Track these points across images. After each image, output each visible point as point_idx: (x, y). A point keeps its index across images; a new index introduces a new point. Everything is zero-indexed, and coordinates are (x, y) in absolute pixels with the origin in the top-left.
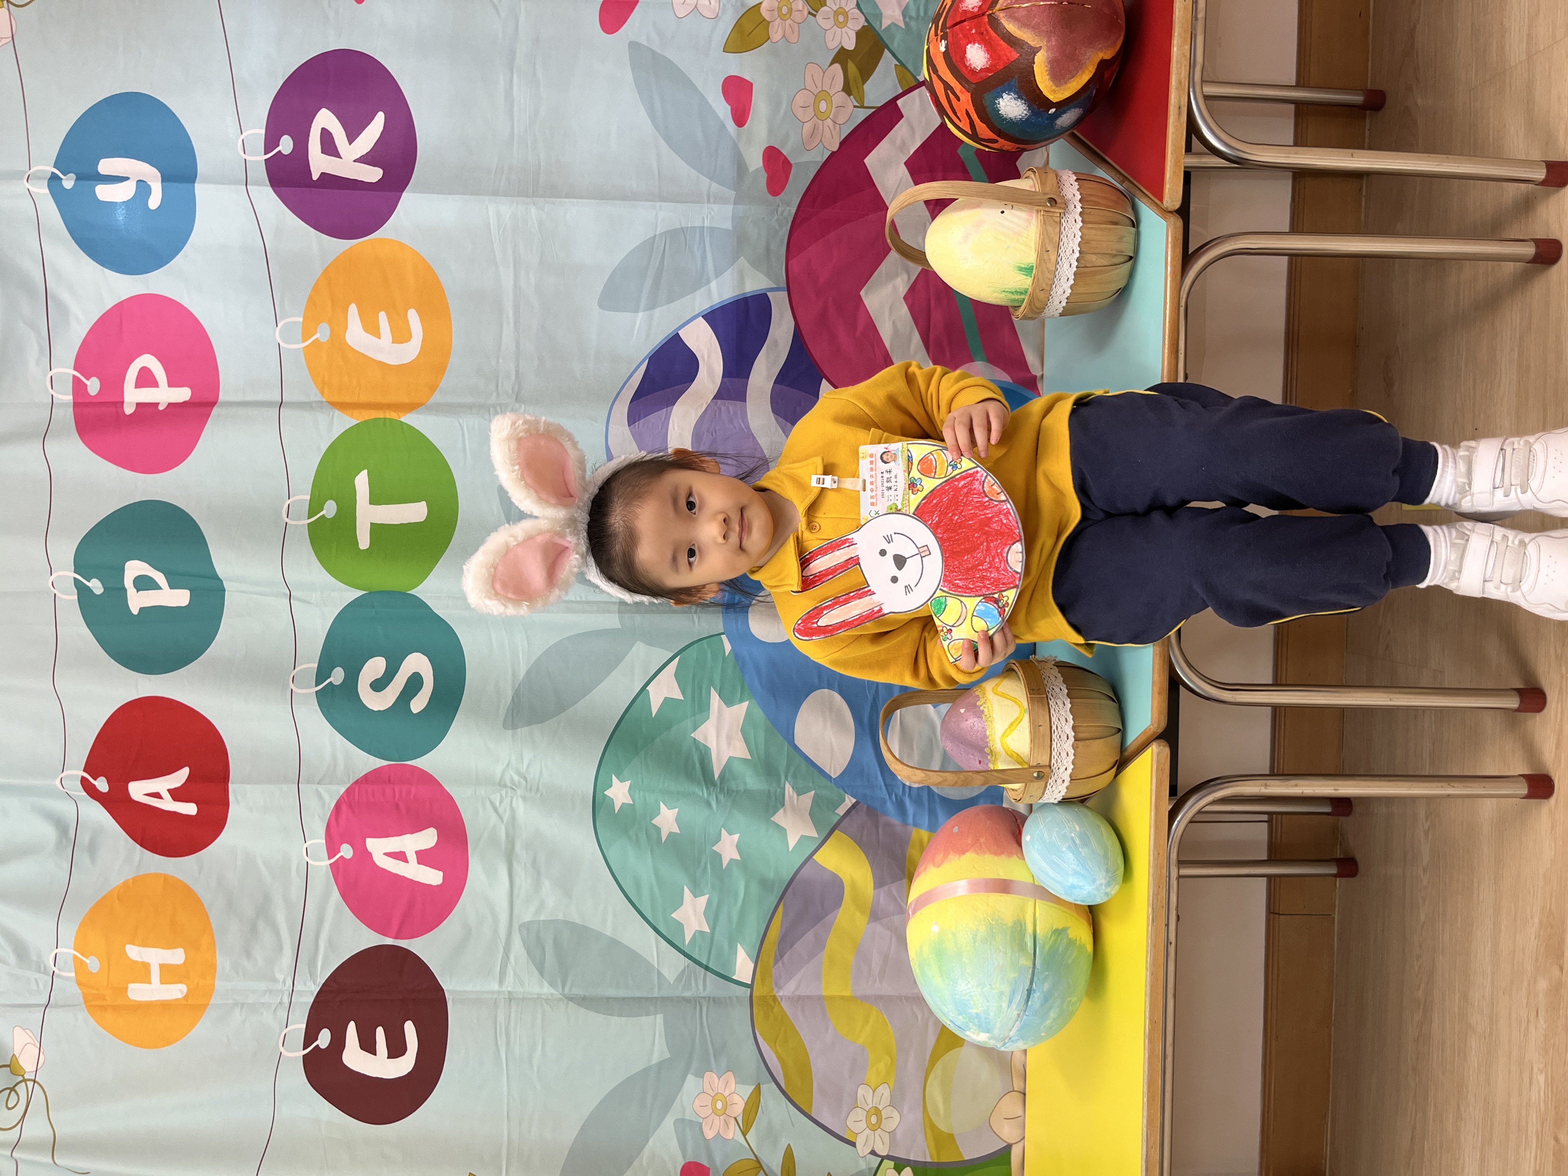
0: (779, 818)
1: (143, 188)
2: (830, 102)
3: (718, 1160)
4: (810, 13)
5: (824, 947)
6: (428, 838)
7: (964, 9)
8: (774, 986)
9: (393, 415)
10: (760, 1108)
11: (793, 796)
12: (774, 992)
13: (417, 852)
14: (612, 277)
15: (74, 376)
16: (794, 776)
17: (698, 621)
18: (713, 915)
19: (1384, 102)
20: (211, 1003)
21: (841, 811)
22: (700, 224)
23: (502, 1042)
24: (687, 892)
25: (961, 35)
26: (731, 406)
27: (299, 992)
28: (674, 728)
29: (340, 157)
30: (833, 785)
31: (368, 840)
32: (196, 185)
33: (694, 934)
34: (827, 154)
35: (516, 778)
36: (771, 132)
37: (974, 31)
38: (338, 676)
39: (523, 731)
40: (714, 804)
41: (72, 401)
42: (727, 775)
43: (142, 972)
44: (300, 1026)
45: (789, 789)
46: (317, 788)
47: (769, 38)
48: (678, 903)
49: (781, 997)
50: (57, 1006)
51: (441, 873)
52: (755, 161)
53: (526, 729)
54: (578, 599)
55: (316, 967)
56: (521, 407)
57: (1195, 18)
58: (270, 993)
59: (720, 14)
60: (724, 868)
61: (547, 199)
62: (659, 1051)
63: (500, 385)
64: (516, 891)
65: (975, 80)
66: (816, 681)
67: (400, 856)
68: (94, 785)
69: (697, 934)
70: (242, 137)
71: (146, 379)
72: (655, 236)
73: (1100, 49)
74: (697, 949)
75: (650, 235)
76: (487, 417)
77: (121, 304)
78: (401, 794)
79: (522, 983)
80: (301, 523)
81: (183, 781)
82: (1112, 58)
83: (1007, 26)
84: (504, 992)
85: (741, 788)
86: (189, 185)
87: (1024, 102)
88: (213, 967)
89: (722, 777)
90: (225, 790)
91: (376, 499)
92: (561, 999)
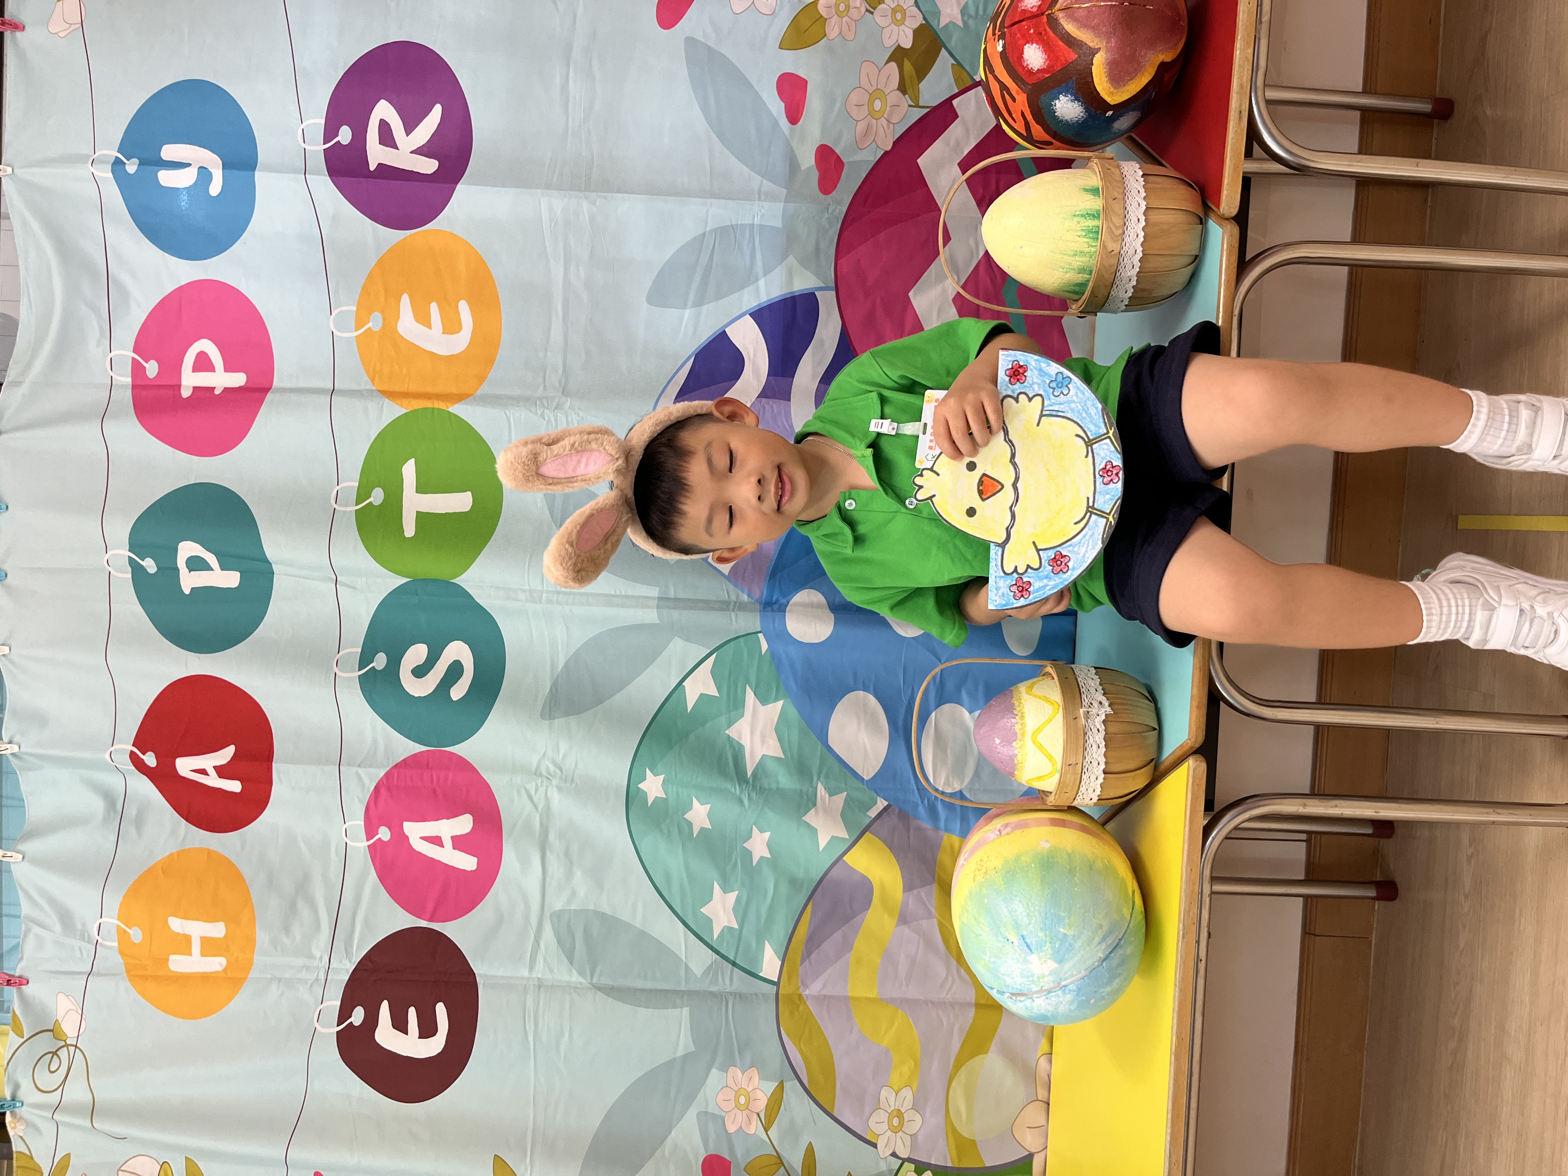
0: (810, 817)
1: (204, 174)
2: (884, 101)
3: (739, 1154)
4: (867, 10)
5: (851, 947)
6: (463, 824)
7: (1023, 8)
8: (800, 984)
9: (442, 405)
10: (783, 1105)
11: (825, 796)
12: (801, 990)
13: (452, 837)
14: (661, 272)
15: (133, 358)
16: (827, 777)
17: (736, 618)
18: (742, 911)
19: (1453, 111)
20: (250, 976)
21: (873, 813)
22: (750, 222)
23: (530, 1027)
24: (717, 887)
25: (1019, 35)
26: (775, 405)
27: (334, 969)
28: (709, 725)
29: (398, 149)
30: (865, 787)
31: (405, 824)
32: (257, 173)
33: (723, 930)
34: (880, 154)
35: (552, 768)
36: (824, 130)
37: (1032, 31)
38: (380, 661)
39: (559, 722)
40: (746, 802)
41: (131, 383)
42: (760, 773)
43: (183, 944)
44: (334, 1003)
45: (821, 790)
46: (357, 771)
47: (825, 35)
48: (707, 898)
49: (807, 996)
50: (100, 974)
51: (475, 859)
52: (808, 160)
53: (562, 720)
54: (618, 593)
55: (352, 946)
56: (567, 400)
57: (1259, 21)
58: (307, 970)
59: (776, 11)
60: (754, 864)
61: (599, 194)
62: (684, 1044)
63: (547, 378)
64: (548, 880)
65: (1032, 80)
66: (851, 682)
67: (436, 841)
68: (143, 760)
69: (725, 930)
70: (302, 126)
71: (203, 364)
72: (705, 232)
73: (1162, 50)
74: (725, 944)
75: (700, 232)
76: (533, 409)
77: (180, 289)
78: (438, 780)
79: (551, 971)
80: (349, 509)
81: (229, 759)
82: (1173, 60)
83: (1066, 26)
84: (533, 979)
85: (774, 786)
86: (249, 173)
87: (1080, 103)
88: (251, 941)
89: (755, 774)
90: (268, 769)
91: (422, 488)
92: (589, 988)
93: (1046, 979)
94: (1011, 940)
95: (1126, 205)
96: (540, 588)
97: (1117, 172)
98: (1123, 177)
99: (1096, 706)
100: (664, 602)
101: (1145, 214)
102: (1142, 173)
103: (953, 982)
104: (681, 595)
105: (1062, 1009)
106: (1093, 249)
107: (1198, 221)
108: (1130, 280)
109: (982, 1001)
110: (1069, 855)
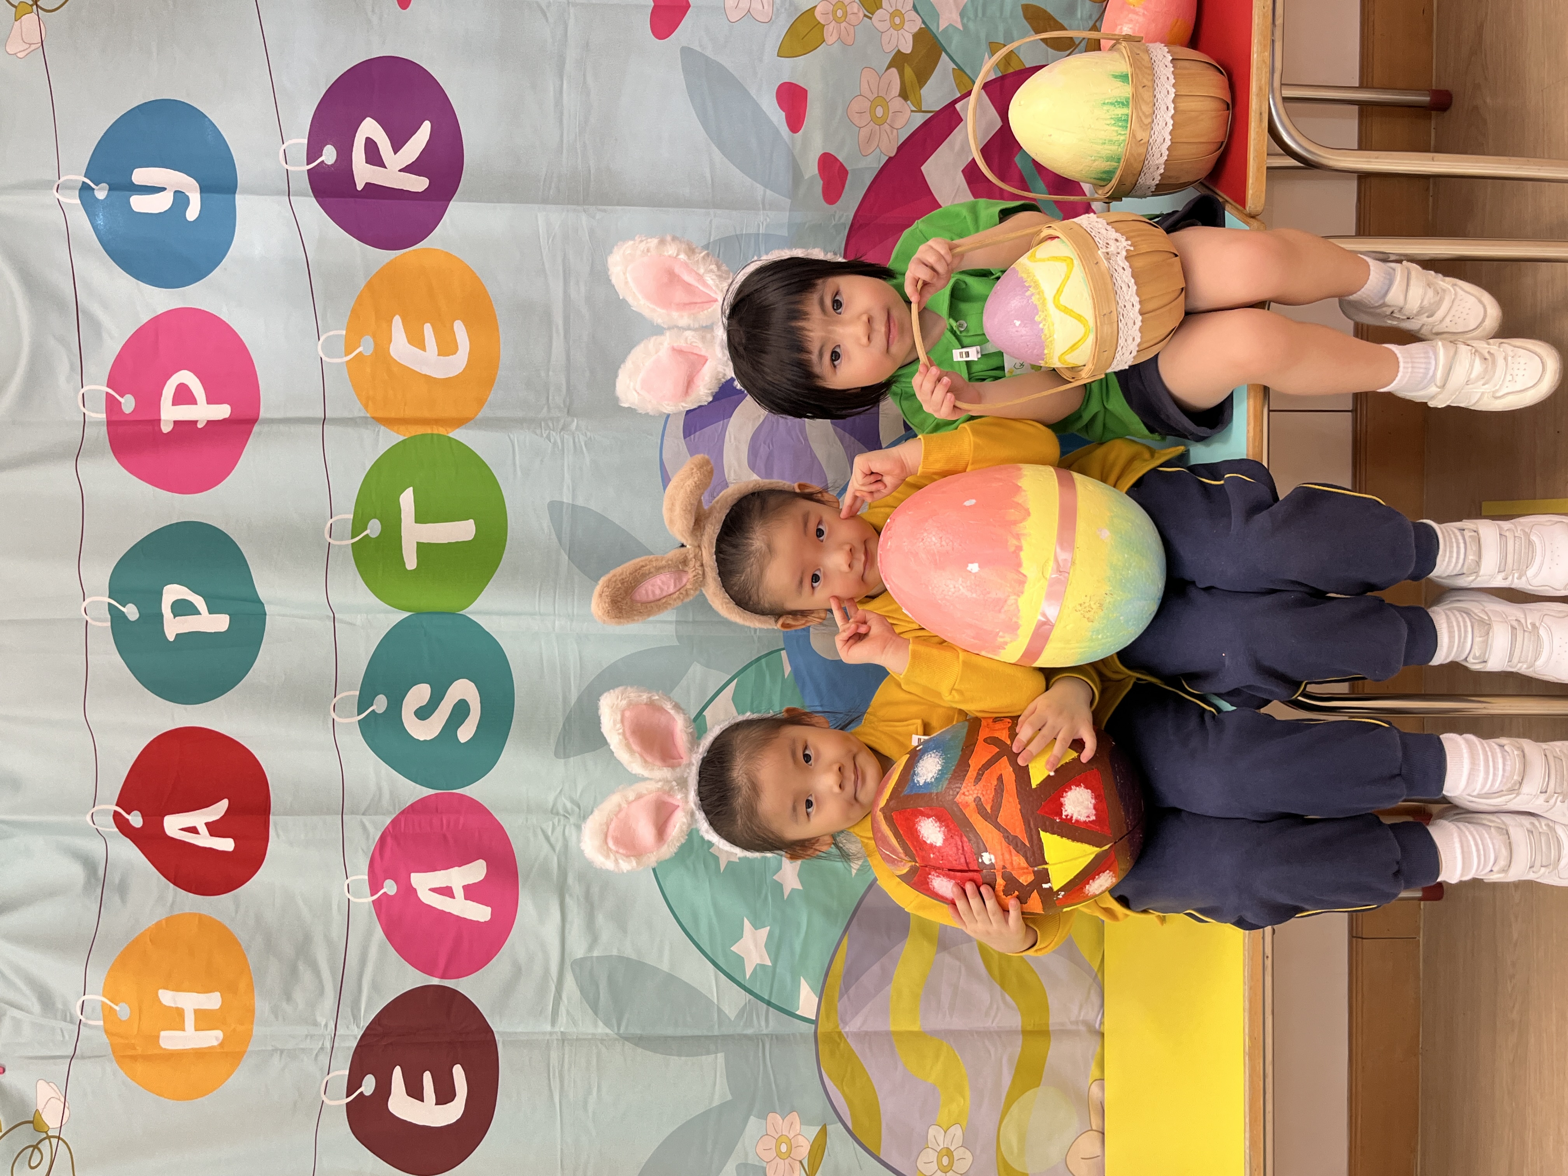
1: (181, 199)
2: (886, 106)
4: (865, 16)
5: (891, 979)
6: (476, 871)
8: (839, 1022)
9: (442, 431)
10: (826, 1150)
12: (840, 1027)
13: (463, 887)
15: (108, 393)
18: (775, 946)
19: (1451, 103)
20: (248, 1049)
22: (755, 231)
23: (556, 1087)
24: (746, 923)
27: (341, 1035)
29: (386, 168)
31: (413, 875)
32: (237, 196)
33: (755, 968)
34: (884, 159)
35: (569, 805)
36: (826, 137)
38: (380, 704)
39: (575, 760)
41: (105, 420)
43: (176, 1018)
44: (343, 1072)
46: (361, 820)
47: (823, 41)
48: (738, 935)
49: (847, 1033)
50: (83, 1057)
51: (489, 909)
52: (811, 169)
53: (578, 758)
55: (359, 1010)
56: (573, 421)
58: (311, 1038)
59: (773, 19)
60: (785, 898)
61: (598, 207)
62: (720, 1092)
63: (550, 398)
64: (567, 926)
67: (447, 892)
68: (128, 820)
69: (758, 968)
70: (284, 147)
71: (183, 396)
72: (709, 243)
74: (758, 983)
76: (538, 431)
77: (156, 319)
78: (448, 825)
79: (575, 1023)
80: (345, 542)
81: (223, 814)
84: (556, 1033)
86: (228, 196)
88: (252, 1011)
90: (265, 822)
91: (420, 518)
92: (616, 1039)
100: (683, 625)
101: (1174, 101)
103: (998, 1008)
104: (699, 617)
108: (1158, 168)
109: (1029, 1028)
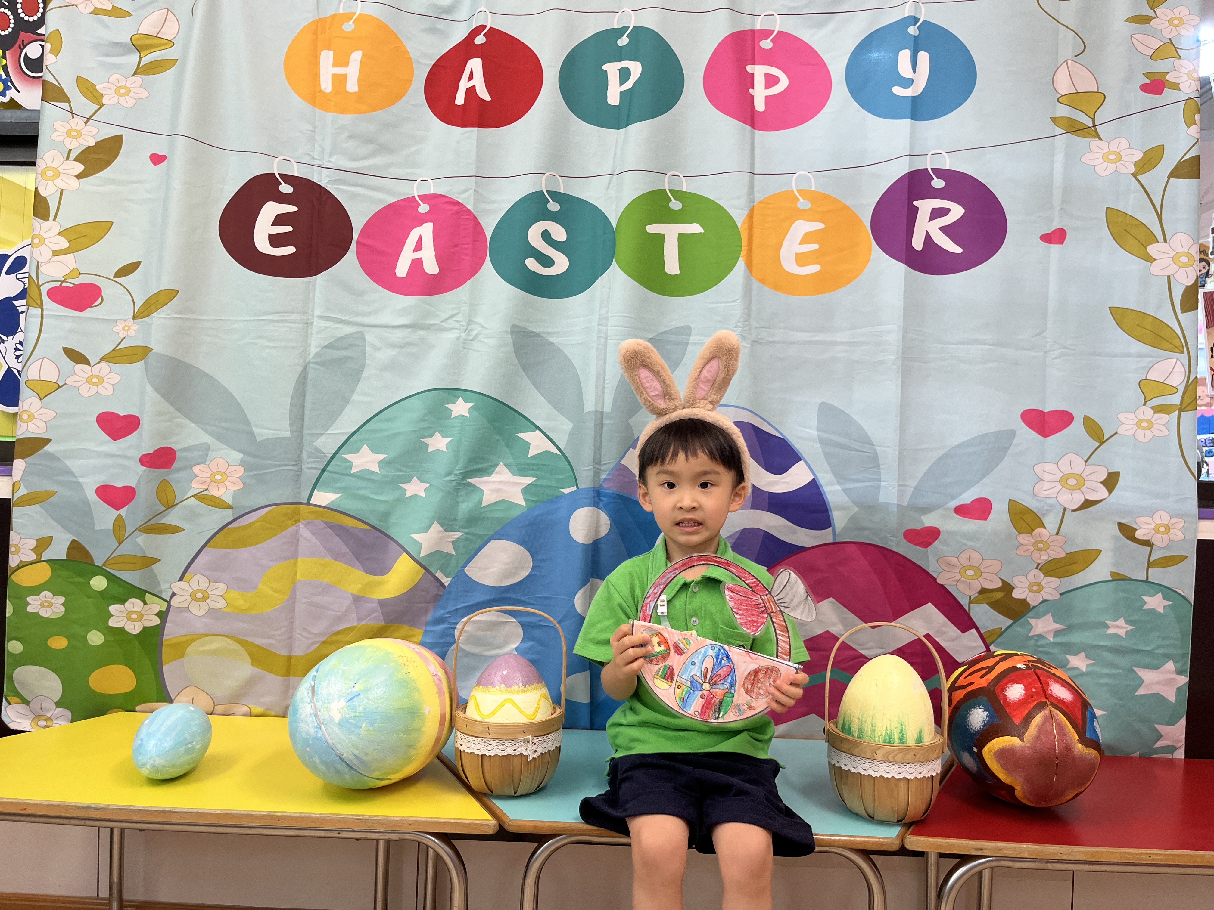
0: (436, 527)
1: (908, 83)
2: (973, 578)
3: (176, 475)
4: (1038, 564)
5: (335, 560)
6: (431, 267)
7: (1050, 683)
8: (307, 521)
9: (744, 252)
10: (214, 508)
11: (452, 538)
12: (303, 521)
13: (421, 258)
14: (843, 413)
15: (774, 31)
16: (467, 539)
17: (588, 470)
18: (364, 476)
20: (317, 109)
21: (439, 575)
22: (882, 479)
23: (276, 317)
24: (382, 457)
25: (1030, 680)
27: (322, 172)
28: (507, 450)
29: (929, 221)
30: (459, 569)
31: (432, 224)
32: (910, 120)
33: (350, 462)
34: (935, 575)
35: (474, 333)
36: (951, 533)
37: (1033, 690)
38: (553, 206)
39: (509, 338)
40: (448, 478)
41: (755, 29)
42: (471, 489)
43: (341, 61)
44: (296, 171)
45: (457, 535)
46: (471, 189)
47: (1020, 533)
48: (374, 449)
49: (299, 526)
51: (404, 276)
52: (929, 521)
53: (510, 341)
54: (606, 382)
55: (339, 184)
56: (748, 344)
57: (1048, 861)
58: (322, 151)
59: (1037, 498)
60: (400, 485)
61: (901, 367)
62: (262, 433)
63: (765, 329)
64: (388, 330)
65: (997, 691)
66: (539, 557)
67: (419, 247)
68: (480, 34)
69: (350, 463)
70: (944, 153)
71: (771, 81)
72: (874, 445)
73: (1023, 787)
74: (338, 463)
75: (874, 441)
76: (742, 319)
77: (825, 65)
78: (465, 249)
79: (319, 332)
80: (666, 184)
81: (481, 96)
82: (1016, 797)
83: (1039, 716)
84: (313, 319)
85: (460, 499)
86: (909, 114)
87: (982, 727)
88: (343, 111)
89: (469, 484)
90: (474, 125)
91: (682, 237)
92: (305, 361)
93: (326, 713)
94: (357, 686)
95: (910, 764)
96: (609, 325)
97: (935, 756)
98: (930, 761)
99: (533, 748)
100: (600, 416)
101: (905, 778)
102: (934, 775)
103: (308, 638)
104: (605, 428)
105: (302, 726)
106: (877, 739)
107: (899, 819)
108: (854, 768)
109: (293, 661)
110: (419, 729)
